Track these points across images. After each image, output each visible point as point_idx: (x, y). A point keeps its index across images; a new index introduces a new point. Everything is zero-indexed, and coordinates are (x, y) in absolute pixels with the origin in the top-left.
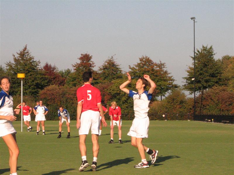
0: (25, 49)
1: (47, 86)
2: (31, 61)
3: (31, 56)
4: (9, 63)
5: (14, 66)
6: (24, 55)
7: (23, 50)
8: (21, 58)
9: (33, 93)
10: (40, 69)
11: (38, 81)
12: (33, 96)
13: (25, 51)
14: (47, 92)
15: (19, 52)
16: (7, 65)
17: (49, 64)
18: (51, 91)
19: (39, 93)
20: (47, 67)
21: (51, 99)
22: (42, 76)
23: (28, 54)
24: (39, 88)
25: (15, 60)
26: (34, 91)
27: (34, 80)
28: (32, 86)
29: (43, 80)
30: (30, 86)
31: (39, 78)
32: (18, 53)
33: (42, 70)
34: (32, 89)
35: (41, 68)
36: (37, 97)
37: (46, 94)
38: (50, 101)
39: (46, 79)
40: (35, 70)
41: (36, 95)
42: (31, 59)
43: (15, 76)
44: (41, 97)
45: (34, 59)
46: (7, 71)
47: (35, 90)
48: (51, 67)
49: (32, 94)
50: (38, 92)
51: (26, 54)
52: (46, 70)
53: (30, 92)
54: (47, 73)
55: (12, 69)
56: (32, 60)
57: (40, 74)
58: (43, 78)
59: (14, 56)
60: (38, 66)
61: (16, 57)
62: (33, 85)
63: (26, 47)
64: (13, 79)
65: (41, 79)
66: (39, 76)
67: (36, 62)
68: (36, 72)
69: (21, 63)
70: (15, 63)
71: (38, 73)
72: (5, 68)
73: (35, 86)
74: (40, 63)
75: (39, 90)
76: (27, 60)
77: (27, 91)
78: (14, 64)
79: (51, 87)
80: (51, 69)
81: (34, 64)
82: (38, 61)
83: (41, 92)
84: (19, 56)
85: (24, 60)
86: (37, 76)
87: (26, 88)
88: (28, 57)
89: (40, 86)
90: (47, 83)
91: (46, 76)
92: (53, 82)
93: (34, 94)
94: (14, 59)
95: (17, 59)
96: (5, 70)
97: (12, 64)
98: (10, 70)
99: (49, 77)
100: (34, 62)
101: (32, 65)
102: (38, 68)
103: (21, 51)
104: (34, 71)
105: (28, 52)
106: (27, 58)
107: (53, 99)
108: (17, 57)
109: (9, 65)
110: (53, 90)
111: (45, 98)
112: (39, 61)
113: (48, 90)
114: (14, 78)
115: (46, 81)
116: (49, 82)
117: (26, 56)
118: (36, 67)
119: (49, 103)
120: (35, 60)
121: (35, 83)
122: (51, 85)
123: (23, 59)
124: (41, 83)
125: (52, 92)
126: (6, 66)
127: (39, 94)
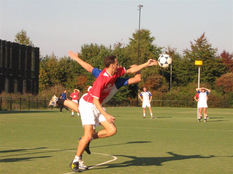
0: (203, 36)
1: (224, 73)
2: (208, 49)
3: (208, 44)
4: (186, 50)
5: (191, 53)
6: (201, 42)
7: (201, 37)
8: (199, 45)
9: (209, 80)
10: (217, 56)
11: (215, 69)
12: (210, 83)
13: (202, 38)
14: (223, 79)
15: (197, 40)
16: (184, 52)
17: (227, 52)
18: (227, 78)
19: (216, 80)
20: (224, 55)
21: (228, 86)
22: (219, 64)
23: (205, 41)
24: (216, 76)
25: (193, 47)
26: (210, 78)
27: (211, 67)
28: (209, 74)
29: (220, 68)
30: (206, 73)
31: (216, 65)
32: (195, 40)
33: (219, 57)
34: (209, 77)
35: (219, 56)
36: (214, 85)
37: (222, 81)
38: (226, 88)
39: (223, 67)
40: (212, 57)
41: (213, 82)
42: (208, 46)
43: (191, 63)
44: (218, 85)
45: (211, 46)
46: (184, 58)
47: (212, 77)
48: (229, 55)
49: (208, 82)
50: (214, 80)
51: (204, 41)
52: (224, 58)
53: (207, 79)
54: (225, 60)
55: (189, 56)
56: (210, 47)
57: (217, 61)
58: (219, 65)
59: (192, 43)
60: (215, 54)
61: (193, 44)
62: (210, 72)
63: (204, 34)
64: (189, 67)
65: (218, 66)
66: (216, 63)
67: (213, 49)
68: (213, 59)
69: (198, 50)
70: (192, 50)
71: (215, 61)
72: (182, 55)
73: (212, 73)
74: (217, 50)
75: (216, 77)
76: (204, 48)
77: (203, 78)
78: (191, 52)
79: (228, 75)
80: (228, 56)
81: (211, 51)
82: (215, 48)
83: (218, 79)
84: (196, 43)
85: (202, 47)
86: (214, 64)
87: (203, 75)
88: (206, 45)
89: (217, 74)
90: (224, 71)
91: (224, 64)
92: (230, 69)
93: (211, 82)
94: (191, 46)
95: (194, 46)
96: (182, 57)
97: (189, 51)
98: (187, 57)
99: (226, 64)
100: (212, 49)
101: (209, 52)
102: (215, 55)
103: (199, 38)
104: (211, 59)
105: (205, 40)
106: (204, 45)
107: (230, 86)
108: (195, 44)
109: (186, 52)
110: (230, 77)
111: (221, 86)
112: (217, 49)
113: (225, 78)
114: (191, 65)
115: (223, 69)
116: (226, 70)
117: (203, 43)
118: (213, 54)
119: (225, 91)
120: (212, 48)
121: (212, 70)
122: (228, 73)
123: (200, 46)
124: (218, 71)
125: (229, 80)
126: (183, 54)
127: (215, 82)
